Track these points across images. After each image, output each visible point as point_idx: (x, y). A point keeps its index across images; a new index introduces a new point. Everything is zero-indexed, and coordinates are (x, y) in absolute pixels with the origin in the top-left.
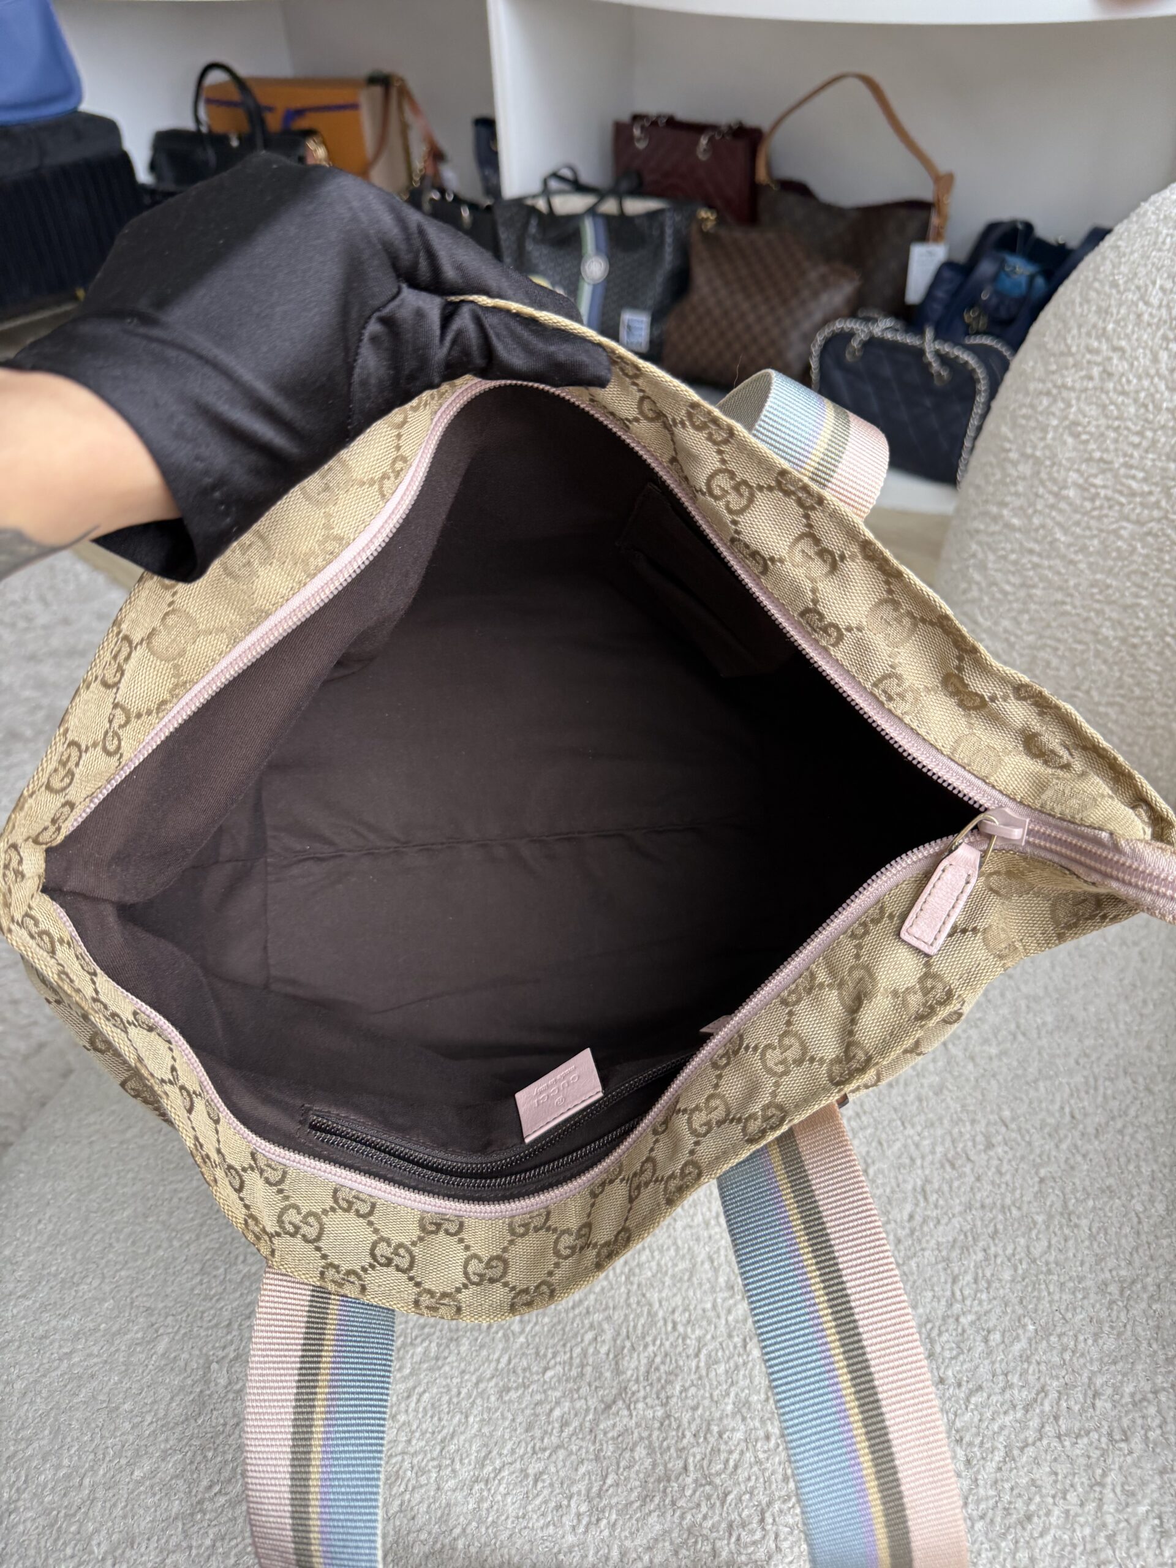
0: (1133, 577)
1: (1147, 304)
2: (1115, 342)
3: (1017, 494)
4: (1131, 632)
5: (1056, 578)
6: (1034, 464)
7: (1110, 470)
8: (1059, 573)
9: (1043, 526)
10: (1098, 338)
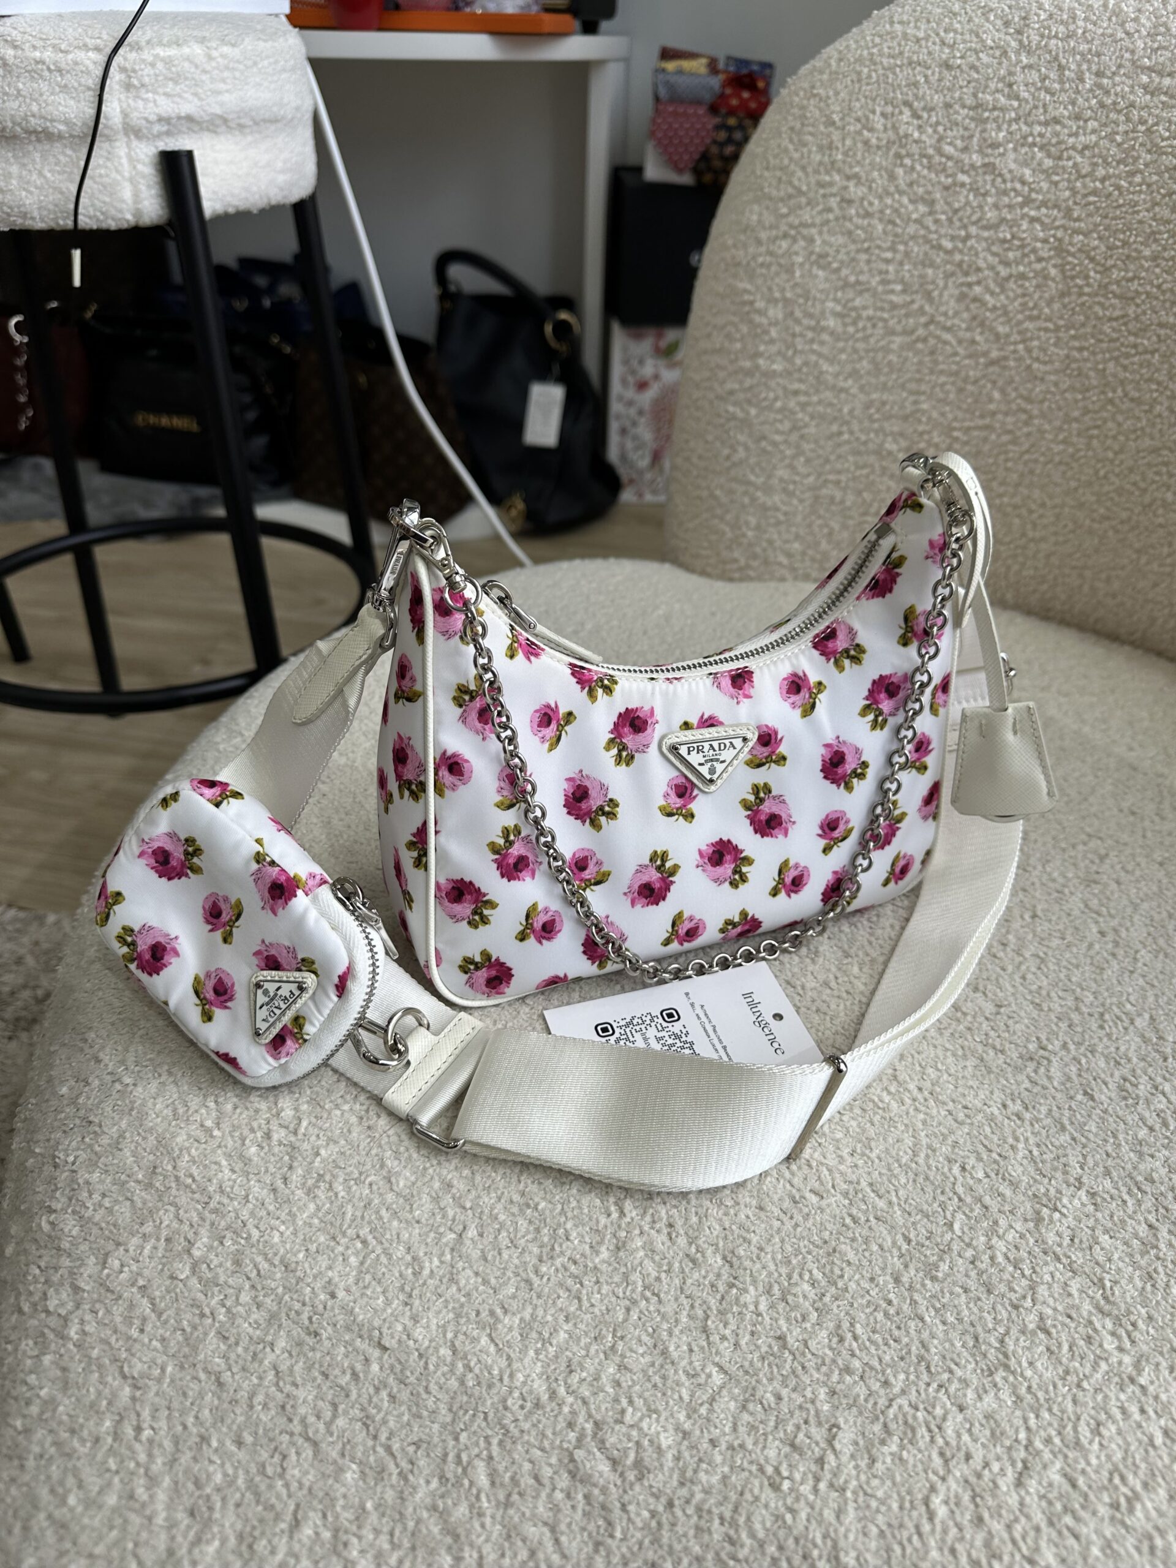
0: (908, 386)
1: (871, 130)
2: (848, 171)
3: (772, 341)
4: (916, 438)
5: (829, 410)
6: (785, 307)
7: (868, 290)
8: (831, 405)
9: (806, 364)
10: (827, 172)
